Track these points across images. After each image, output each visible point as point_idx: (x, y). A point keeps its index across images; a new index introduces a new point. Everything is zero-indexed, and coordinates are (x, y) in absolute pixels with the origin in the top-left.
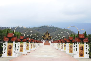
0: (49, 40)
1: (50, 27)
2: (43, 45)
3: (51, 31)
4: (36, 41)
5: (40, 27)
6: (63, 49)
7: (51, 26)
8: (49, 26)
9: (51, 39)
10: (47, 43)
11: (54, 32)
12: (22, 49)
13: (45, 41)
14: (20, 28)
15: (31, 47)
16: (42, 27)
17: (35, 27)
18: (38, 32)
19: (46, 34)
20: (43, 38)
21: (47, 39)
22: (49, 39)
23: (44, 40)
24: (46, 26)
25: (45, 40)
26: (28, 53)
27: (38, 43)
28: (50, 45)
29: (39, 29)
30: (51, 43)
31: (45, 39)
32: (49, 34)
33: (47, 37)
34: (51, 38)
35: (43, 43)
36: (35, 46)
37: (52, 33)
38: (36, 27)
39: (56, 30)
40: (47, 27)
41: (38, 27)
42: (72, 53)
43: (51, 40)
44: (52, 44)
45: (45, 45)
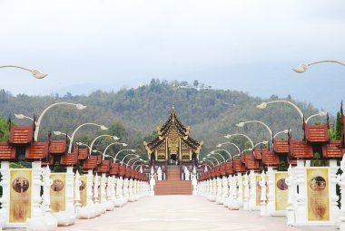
0: (187, 164)
1: (190, 92)
2: (153, 193)
3: (195, 111)
4: (107, 163)
5: (131, 93)
6: (272, 204)
7: (196, 83)
8: (185, 83)
9: (194, 155)
10: (173, 179)
11: (215, 116)
12: (27, 202)
13: (159, 171)
14: (11, 96)
15: (78, 198)
16: (144, 87)
17: (98, 94)
18: (117, 119)
19: (165, 129)
20: (150, 152)
21: (174, 157)
22: (184, 157)
23: (153, 163)
24: (165, 85)
25: (160, 164)
26: (59, 226)
27: (117, 176)
28: (194, 192)
29: (126, 102)
30: (194, 181)
31: (163, 157)
32: (182, 130)
33: (173, 145)
34: (197, 152)
35: (153, 181)
36: (103, 192)
37: (201, 126)
38: (106, 94)
39: (223, 108)
40: (172, 93)
41: (121, 92)
42: (328, 219)
43: (197, 164)
44: (203, 183)
45: (159, 191)
